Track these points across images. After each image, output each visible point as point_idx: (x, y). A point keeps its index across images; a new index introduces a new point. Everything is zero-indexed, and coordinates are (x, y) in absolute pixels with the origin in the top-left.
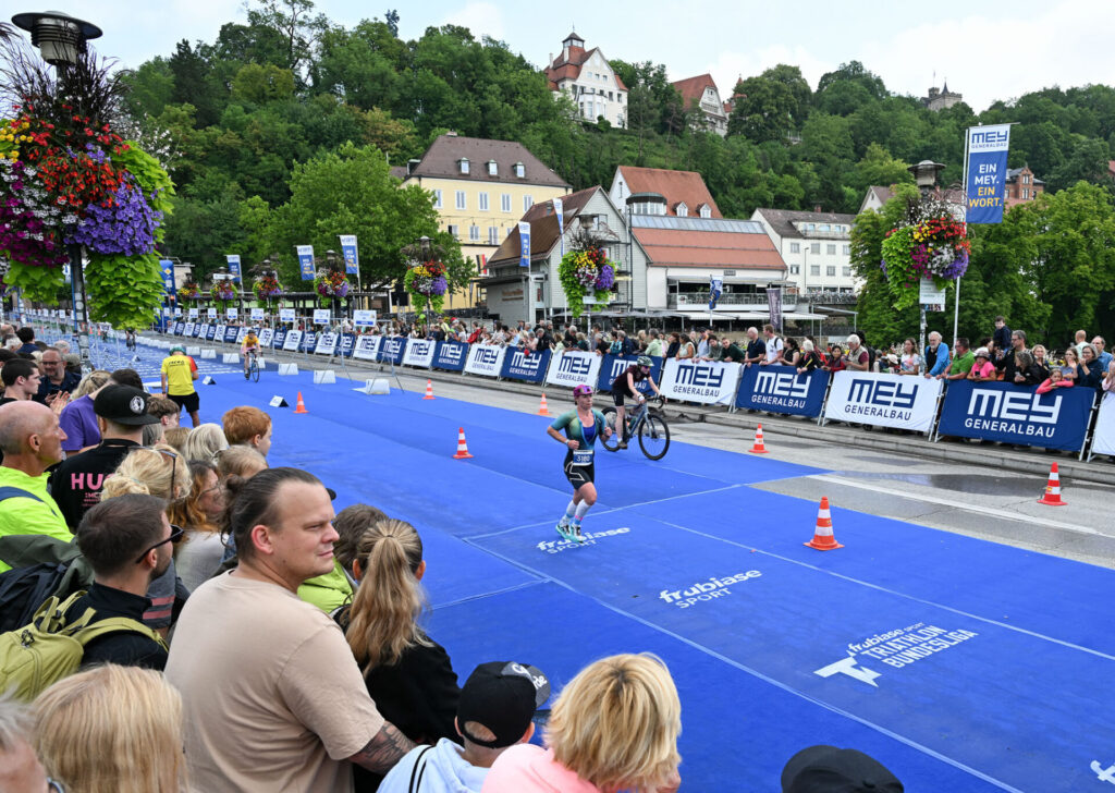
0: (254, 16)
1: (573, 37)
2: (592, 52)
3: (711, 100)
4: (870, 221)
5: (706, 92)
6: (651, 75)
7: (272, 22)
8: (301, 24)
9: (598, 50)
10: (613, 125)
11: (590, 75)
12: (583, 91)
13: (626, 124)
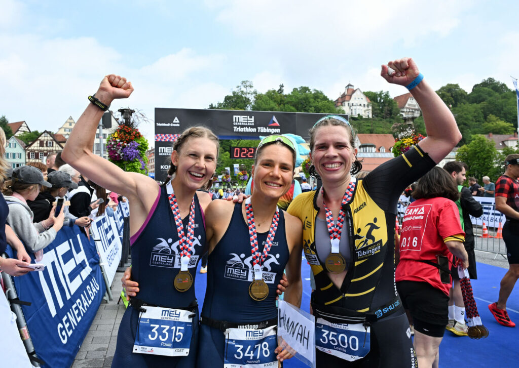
0: (234, 93)
1: (349, 85)
2: (356, 90)
3: (412, 102)
5: (409, 99)
6: (383, 96)
7: (240, 94)
8: (249, 93)
9: (359, 89)
10: (364, 117)
11: (355, 99)
12: (352, 105)
13: (371, 116)
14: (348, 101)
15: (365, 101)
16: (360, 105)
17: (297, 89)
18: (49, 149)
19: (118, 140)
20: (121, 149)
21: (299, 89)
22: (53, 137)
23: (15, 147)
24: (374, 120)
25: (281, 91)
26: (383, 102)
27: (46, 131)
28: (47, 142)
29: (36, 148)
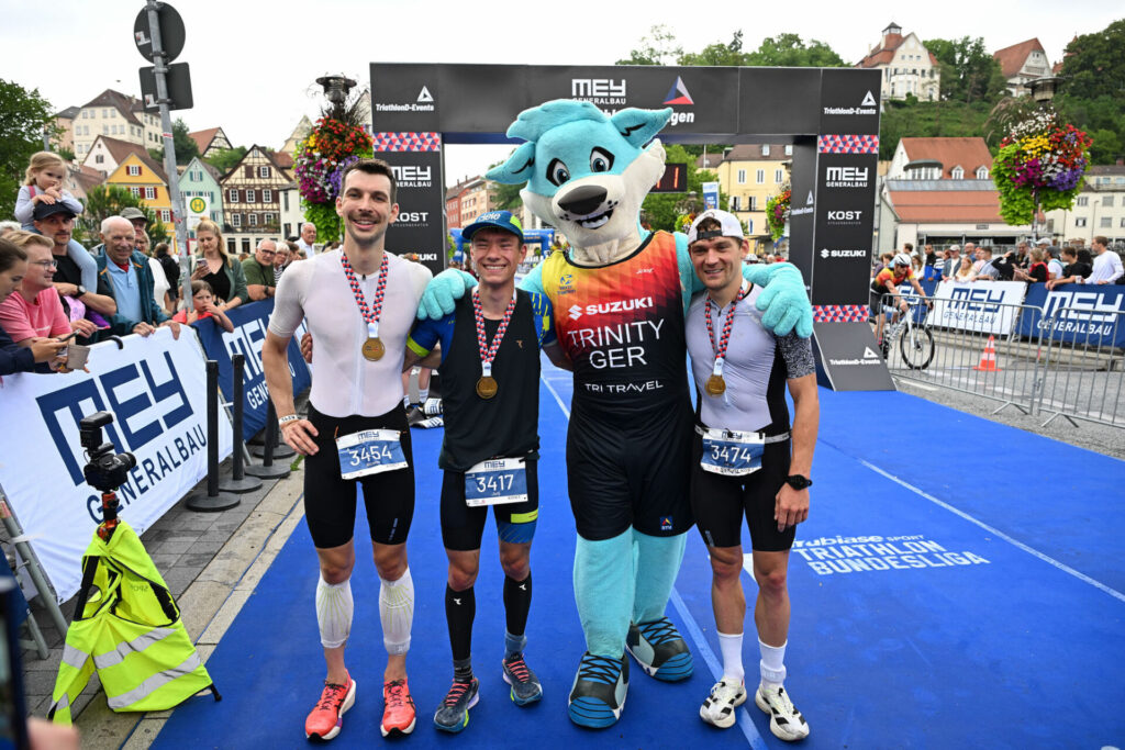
0: (634, 53)
1: (893, 26)
2: (908, 36)
3: (1037, 62)
5: (1031, 56)
6: (968, 48)
7: (646, 56)
8: (666, 53)
9: (913, 34)
10: (920, 100)
11: (903, 57)
12: (895, 73)
13: (936, 97)
14: (888, 63)
15: (926, 63)
16: (914, 72)
17: (771, 40)
18: (263, 182)
19: (317, 154)
20: (326, 176)
21: (776, 41)
22: (269, 159)
23: (201, 179)
24: (942, 106)
25: (736, 44)
26: (968, 64)
27: (255, 146)
28: (259, 169)
29: (239, 182)
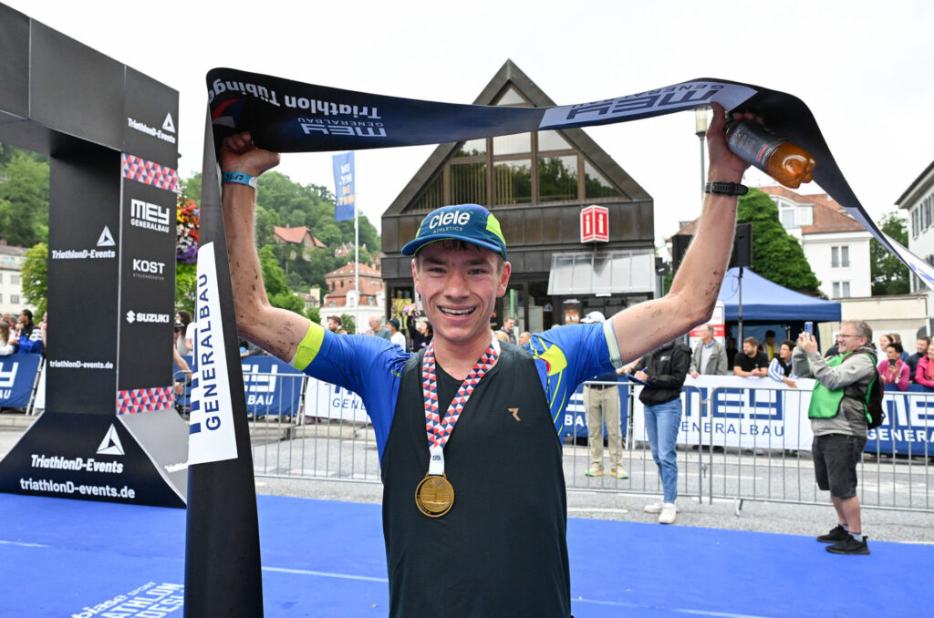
4: (39, 255)
